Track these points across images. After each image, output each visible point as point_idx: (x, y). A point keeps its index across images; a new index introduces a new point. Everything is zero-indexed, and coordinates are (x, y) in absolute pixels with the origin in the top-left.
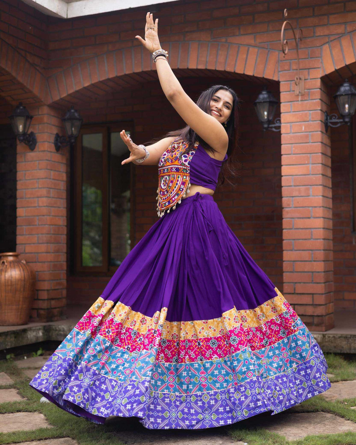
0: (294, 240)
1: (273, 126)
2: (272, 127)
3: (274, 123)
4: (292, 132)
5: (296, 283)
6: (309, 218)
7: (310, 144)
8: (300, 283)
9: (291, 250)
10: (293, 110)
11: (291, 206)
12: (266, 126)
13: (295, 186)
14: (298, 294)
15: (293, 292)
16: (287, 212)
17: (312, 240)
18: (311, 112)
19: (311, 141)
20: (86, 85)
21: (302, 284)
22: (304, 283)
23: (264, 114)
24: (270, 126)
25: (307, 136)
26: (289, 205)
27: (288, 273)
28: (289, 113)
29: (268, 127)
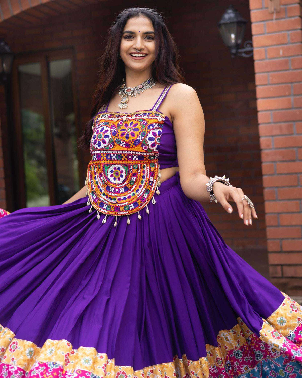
0: (277, 187)
1: (243, 50)
2: (241, 53)
3: (243, 48)
4: (268, 57)
5: (282, 239)
6: (294, 161)
7: (291, 71)
8: (287, 239)
9: (275, 200)
10: (267, 31)
11: (271, 147)
12: (234, 51)
13: (274, 123)
14: (286, 252)
15: (279, 250)
16: (267, 155)
17: (299, 187)
18: (290, 32)
19: (292, 68)
20: (16, 12)
21: (290, 240)
22: (293, 239)
23: (230, 37)
24: (240, 51)
25: (286, 62)
26: (268, 146)
27: (272, 228)
28: (262, 36)
29: (237, 53)
